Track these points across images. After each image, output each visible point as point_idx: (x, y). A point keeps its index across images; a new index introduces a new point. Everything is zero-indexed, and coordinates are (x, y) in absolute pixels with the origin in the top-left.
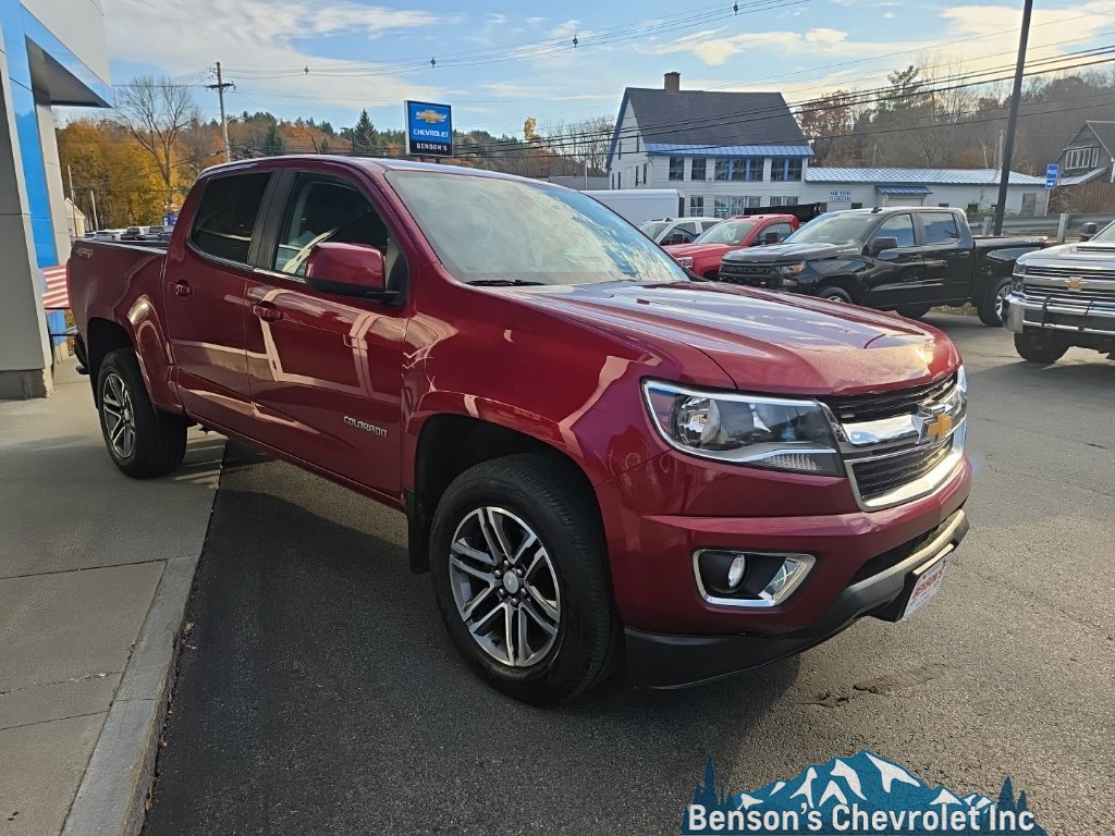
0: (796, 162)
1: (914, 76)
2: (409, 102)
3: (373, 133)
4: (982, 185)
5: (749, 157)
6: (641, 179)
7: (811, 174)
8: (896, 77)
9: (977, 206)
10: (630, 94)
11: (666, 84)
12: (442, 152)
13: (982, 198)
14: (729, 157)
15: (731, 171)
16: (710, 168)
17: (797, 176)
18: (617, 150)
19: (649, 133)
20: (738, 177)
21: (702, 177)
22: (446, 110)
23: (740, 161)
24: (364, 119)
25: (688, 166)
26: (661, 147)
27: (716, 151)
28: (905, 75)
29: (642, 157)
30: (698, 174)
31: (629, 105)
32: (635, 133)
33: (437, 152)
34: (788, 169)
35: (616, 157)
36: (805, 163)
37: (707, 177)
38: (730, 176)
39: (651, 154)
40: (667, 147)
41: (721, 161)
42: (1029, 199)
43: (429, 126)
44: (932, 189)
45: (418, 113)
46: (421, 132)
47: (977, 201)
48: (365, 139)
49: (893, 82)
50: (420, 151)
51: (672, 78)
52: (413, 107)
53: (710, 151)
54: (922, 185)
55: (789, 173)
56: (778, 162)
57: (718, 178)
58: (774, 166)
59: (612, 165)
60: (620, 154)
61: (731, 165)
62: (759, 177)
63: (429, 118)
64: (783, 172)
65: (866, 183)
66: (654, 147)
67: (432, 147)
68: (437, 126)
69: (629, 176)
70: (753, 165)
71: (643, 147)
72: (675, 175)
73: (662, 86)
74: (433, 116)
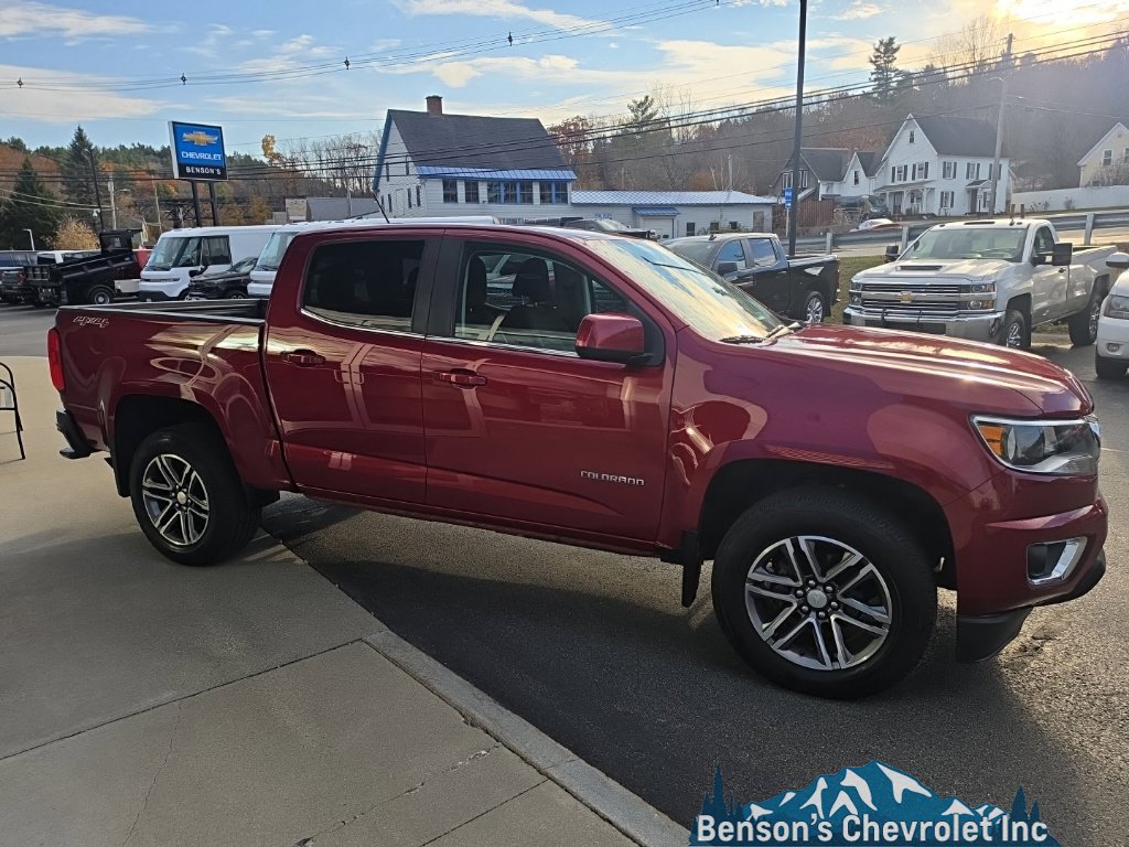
0: (561, 185)
1: (650, 105)
2: (174, 123)
3: (93, 153)
4: (720, 205)
5: (518, 180)
6: (414, 201)
7: (576, 196)
8: (635, 106)
9: (717, 224)
10: (393, 116)
11: (428, 108)
12: (215, 176)
13: (721, 216)
14: (500, 181)
15: (503, 194)
16: (483, 190)
17: (564, 199)
18: (384, 173)
19: (420, 157)
20: (510, 199)
21: (476, 200)
22: (217, 131)
23: (511, 184)
24: (80, 137)
25: (461, 189)
26: (433, 170)
27: (488, 175)
28: (642, 104)
29: (414, 182)
30: (472, 197)
31: (394, 125)
32: (403, 159)
33: (209, 176)
34: (555, 192)
35: (383, 180)
36: (569, 186)
37: (481, 201)
38: (503, 199)
39: (421, 177)
40: (439, 170)
41: (493, 185)
42: (758, 217)
43: (199, 149)
44: (679, 209)
45: (185, 135)
46: (191, 155)
47: (717, 220)
48: (83, 159)
49: (633, 111)
50: (191, 175)
51: (434, 102)
52: (178, 129)
53: (482, 175)
54: (671, 207)
55: (557, 195)
56: (545, 184)
57: (491, 200)
58: (542, 189)
59: (380, 188)
60: (388, 176)
61: (502, 188)
62: (529, 200)
63: (199, 141)
64: (551, 195)
65: (625, 205)
66: (426, 170)
67: (203, 170)
68: (209, 148)
69: (400, 200)
70: (522, 188)
71: (413, 170)
72: (450, 197)
73: (425, 110)
74: (202, 138)
